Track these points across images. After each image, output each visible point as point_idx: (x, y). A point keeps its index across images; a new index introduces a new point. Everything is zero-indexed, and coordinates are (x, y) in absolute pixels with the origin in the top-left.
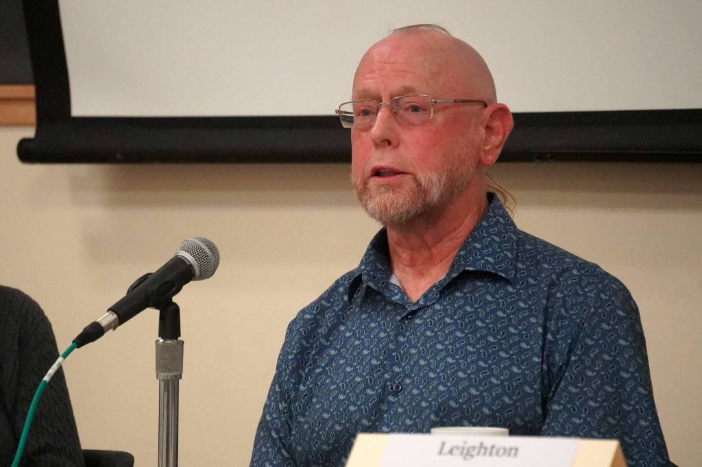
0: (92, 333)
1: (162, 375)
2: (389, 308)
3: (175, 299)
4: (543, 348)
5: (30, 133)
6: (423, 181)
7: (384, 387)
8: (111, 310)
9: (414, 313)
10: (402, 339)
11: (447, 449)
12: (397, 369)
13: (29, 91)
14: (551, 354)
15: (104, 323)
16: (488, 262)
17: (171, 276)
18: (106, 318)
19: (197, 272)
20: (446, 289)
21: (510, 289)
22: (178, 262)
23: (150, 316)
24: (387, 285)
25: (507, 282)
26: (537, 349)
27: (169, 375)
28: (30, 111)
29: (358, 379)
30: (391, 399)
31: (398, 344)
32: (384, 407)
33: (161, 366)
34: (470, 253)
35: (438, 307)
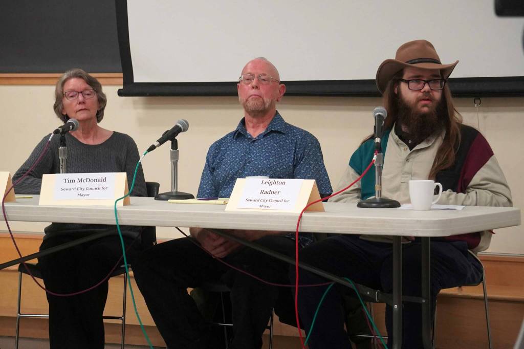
0: (152, 148)
1: (172, 160)
2: (246, 140)
3: (176, 138)
4: (295, 153)
5: (121, 87)
6: (265, 101)
7: (246, 161)
8: (158, 141)
9: (254, 141)
10: (251, 148)
11: (264, 182)
12: (249, 156)
13: (121, 75)
14: (297, 154)
15: (155, 145)
16: (278, 128)
17: (175, 131)
18: (156, 144)
19: (182, 130)
20: (265, 135)
21: (284, 136)
22: (177, 127)
23: (169, 143)
24: (246, 133)
25: (283, 134)
26: (293, 153)
27: (175, 160)
28: (121, 81)
29: (237, 159)
30: (248, 164)
31: (250, 150)
32: (246, 167)
33: (172, 158)
34: (272, 125)
35: (262, 140)
